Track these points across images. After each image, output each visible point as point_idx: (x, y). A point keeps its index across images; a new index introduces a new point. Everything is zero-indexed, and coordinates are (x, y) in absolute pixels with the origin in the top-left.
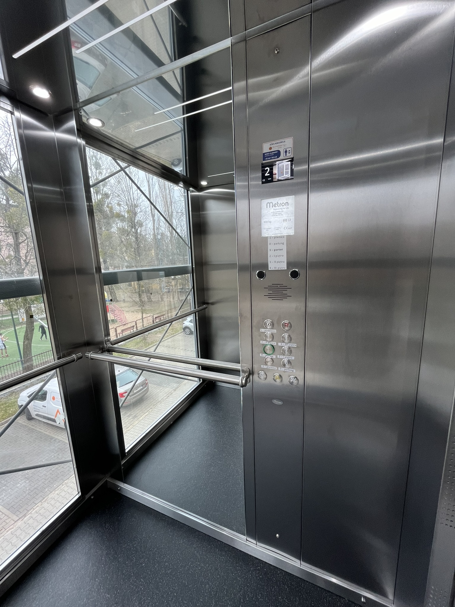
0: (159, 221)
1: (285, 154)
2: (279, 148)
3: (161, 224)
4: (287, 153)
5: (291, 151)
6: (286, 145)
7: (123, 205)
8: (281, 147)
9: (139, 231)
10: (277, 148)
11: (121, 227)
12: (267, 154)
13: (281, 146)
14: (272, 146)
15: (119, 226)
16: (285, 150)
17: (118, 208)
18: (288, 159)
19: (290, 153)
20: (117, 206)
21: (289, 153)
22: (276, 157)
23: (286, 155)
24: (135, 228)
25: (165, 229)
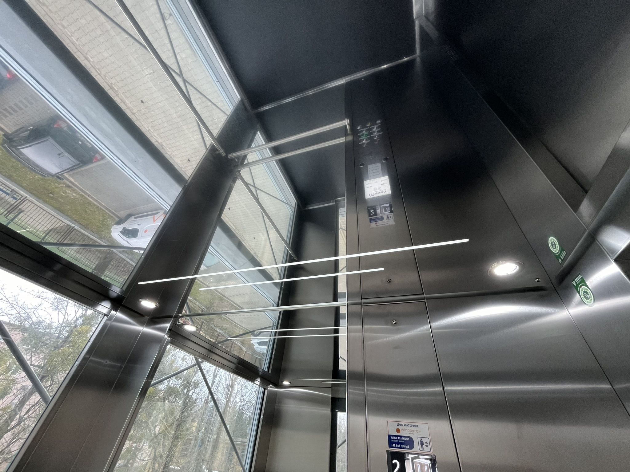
0: (219, 384)
1: (420, 446)
2: (411, 434)
3: (219, 388)
4: (424, 446)
5: (428, 442)
6: (420, 432)
7: (187, 360)
8: (414, 433)
9: (190, 393)
10: (408, 432)
11: (172, 385)
12: (394, 438)
13: (413, 431)
14: (400, 427)
15: (171, 384)
16: (420, 439)
17: (181, 362)
18: (427, 455)
19: (429, 446)
20: (180, 360)
21: (427, 446)
22: (408, 447)
23: (423, 448)
24: (188, 389)
25: (222, 396)
